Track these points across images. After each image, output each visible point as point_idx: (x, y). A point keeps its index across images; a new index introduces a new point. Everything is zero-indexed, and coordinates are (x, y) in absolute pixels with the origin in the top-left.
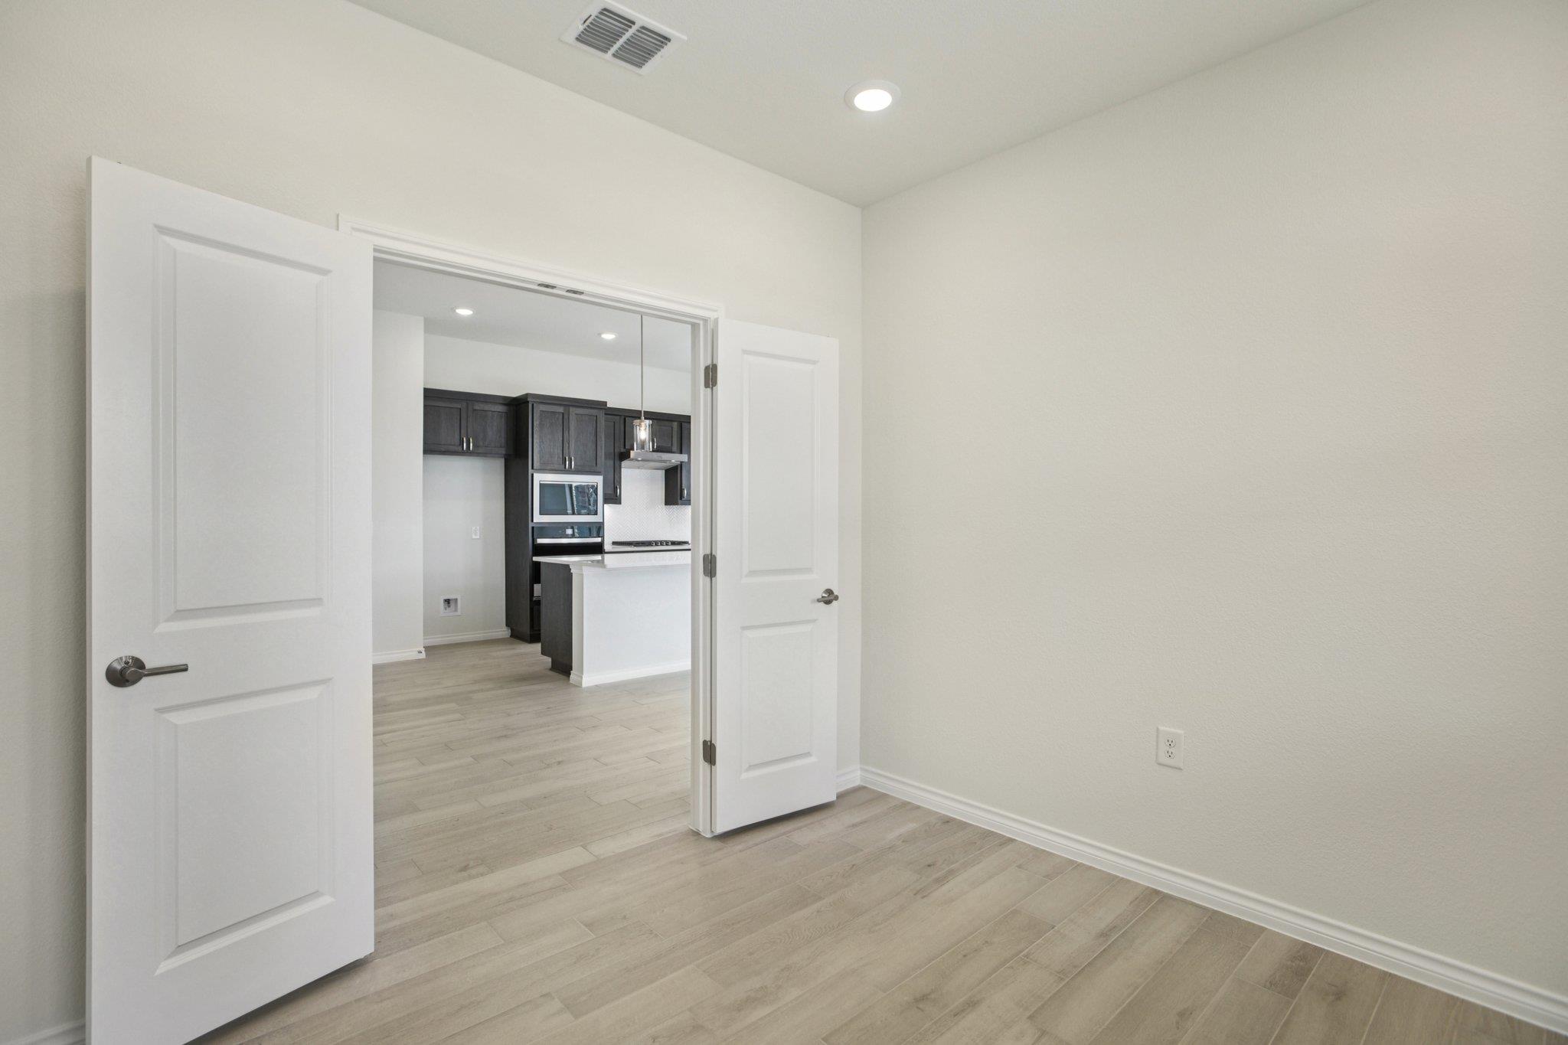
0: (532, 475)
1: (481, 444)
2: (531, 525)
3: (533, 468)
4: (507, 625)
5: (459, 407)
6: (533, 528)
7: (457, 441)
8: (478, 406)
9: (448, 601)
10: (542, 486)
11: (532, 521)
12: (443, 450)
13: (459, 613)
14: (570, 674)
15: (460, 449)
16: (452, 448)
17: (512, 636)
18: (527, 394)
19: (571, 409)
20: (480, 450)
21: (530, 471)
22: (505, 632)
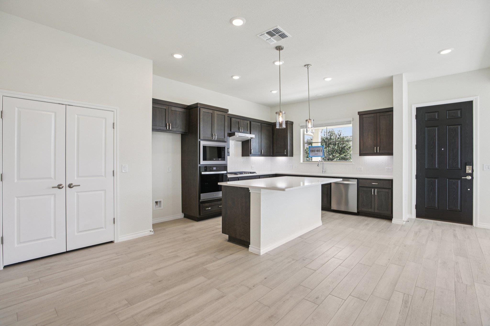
0: (200, 142)
1: (175, 127)
2: (199, 165)
3: (200, 138)
4: (183, 212)
5: (165, 108)
6: (200, 167)
7: (164, 125)
8: (173, 109)
9: (157, 202)
10: (205, 147)
11: (200, 163)
12: (158, 129)
13: (162, 207)
14: (249, 247)
15: (165, 128)
16: (162, 128)
17: (185, 217)
18: (197, 103)
19: (215, 111)
20: (175, 130)
21: (199, 140)
22: (181, 215)
